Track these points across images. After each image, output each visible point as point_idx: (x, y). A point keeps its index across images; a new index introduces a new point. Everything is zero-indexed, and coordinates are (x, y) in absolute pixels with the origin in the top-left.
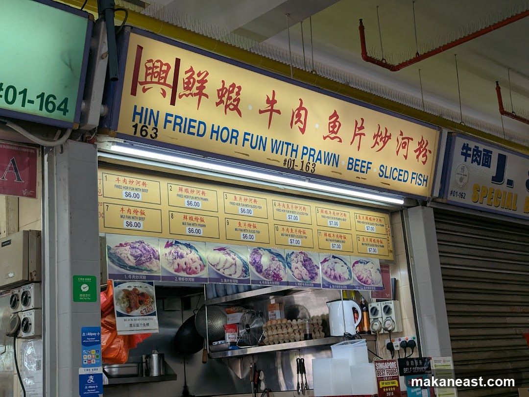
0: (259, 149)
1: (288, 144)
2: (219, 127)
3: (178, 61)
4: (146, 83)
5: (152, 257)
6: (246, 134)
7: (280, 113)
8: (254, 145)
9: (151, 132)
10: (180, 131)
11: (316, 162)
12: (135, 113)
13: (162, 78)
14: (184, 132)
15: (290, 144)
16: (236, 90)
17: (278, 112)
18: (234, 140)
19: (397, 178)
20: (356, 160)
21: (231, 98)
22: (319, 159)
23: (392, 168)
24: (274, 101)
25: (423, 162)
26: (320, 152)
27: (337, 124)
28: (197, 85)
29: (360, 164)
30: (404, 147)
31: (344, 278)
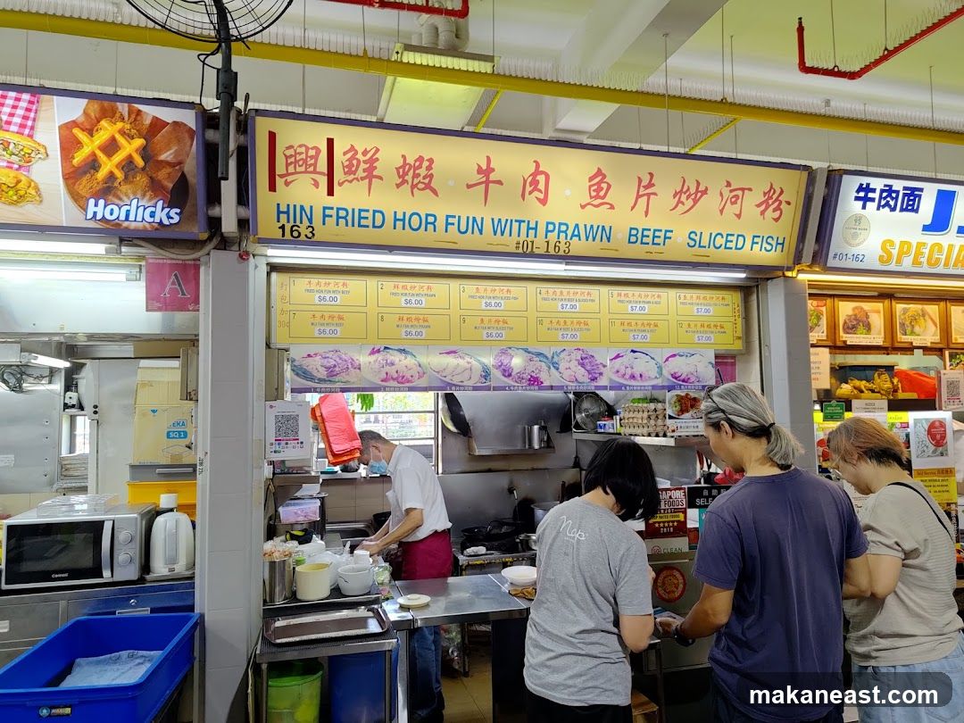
0: (473, 233)
1: (520, 222)
2: (404, 213)
3: (330, 142)
4: (288, 174)
5: (350, 366)
6: (448, 217)
7: (502, 184)
8: (463, 228)
9: (304, 231)
10: (347, 225)
11: (571, 239)
12: (279, 212)
13: (311, 165)
14: (353, 226)
15: (524, 221)
16: (426, 164)
17: (499, 182)
18: (430, 227)
19: (723, 246)
20: (644, 230)
21: (419, 175)
22: (576, 236)
23: (711, 234)
24: (490, 170)
25: (774, 219)
26: (577, 225)
27: (604, 186)
28: (363, 166)
29: (651, 234)
30: (735, 203)
31: (649, 377)
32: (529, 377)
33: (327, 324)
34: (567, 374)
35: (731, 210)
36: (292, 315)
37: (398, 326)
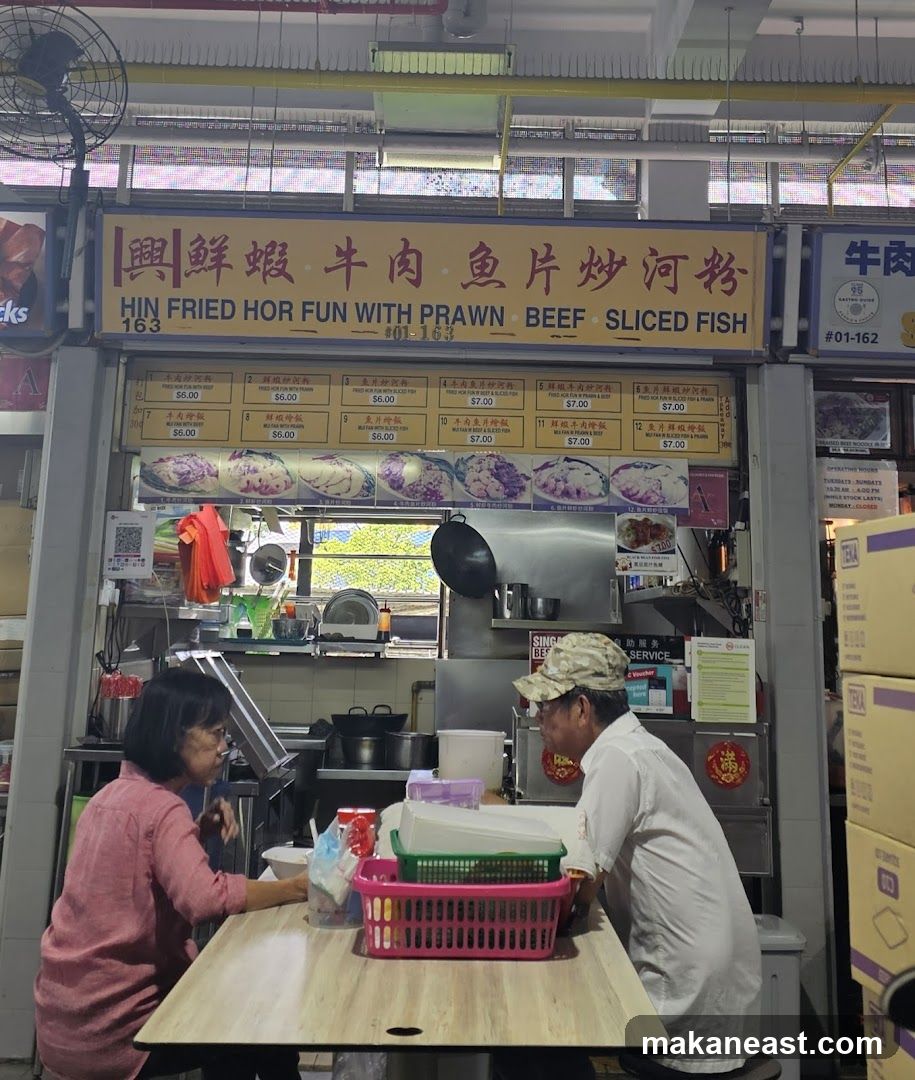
0: (335, 320)
1: (389, 306)
2: (256, 302)
3: (177, 233)
4: (134, 268)
5: (206, 473)
6: (306, 303)
7: (366, 266)
8: (323, 315)
9: (149, 324)
10: (194, 317)
11: (453, 323)
12: (124, 306)
13: (157, 257)
14: (201, 317)
15: (394, 305)
16: (278, 249)
17: (363, 264)
18: (286, 316)
19: (657, 326)
20: (545, 310)
21: (272, 261)
22: (459, 320)
23: (638, 312)
24: (351, 251)
25: (725, 292)
26: (459, 308)
27: (490, 262)
28: (211, 255)
29: (555, 314)
30: (666, 274)
31: (590, 494)
32: (425, 490)
33: (185, 424)
34: (475, 487)
35: (661, 283)
36: (146, 415)
37: (265, 426)
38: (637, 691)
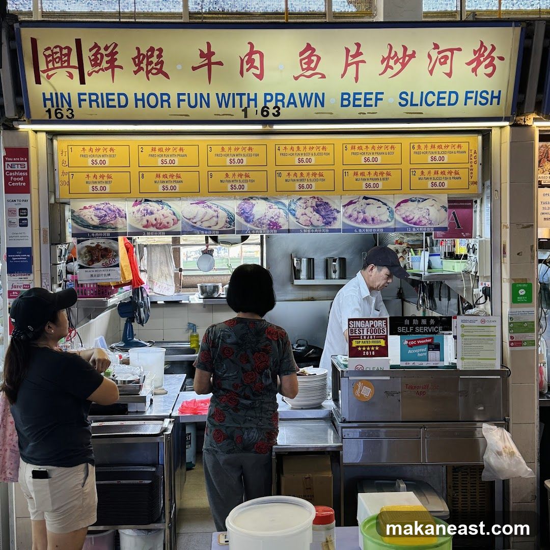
0: (201, 107)
1: (241, 95)
2: (143, 94)
3: (78, 42)
4: (49, 70)
5: (117, 216)
6: (179, 95)
7: (222, 65)
8: (193, 103)
9: (66, 113)
10: (98, 106)
11: (288, 106)
12: (45, 100)
13: (65, 61)
14: (103, 107)
15: (245, 94)
16: (156, 53)
17: (220, 63)
18: (165, 104)
19: (436, 103)
20: (355, 94)
21: (151, 63)
22: (292, 103)
23: (422, 93)
24: (211, 54)
25: (487, 75)
26: (292, 95)
27: (314, 58)
28: (106, 59)
29: (362, 97)
30: (445, 63)
31: (381, 221)
32: (269, 222)
33: (99, 182)
34: (302, 219)
35: (440, 70)
36: (71, 176)
37: (155, 182)
38: (420, 353)
